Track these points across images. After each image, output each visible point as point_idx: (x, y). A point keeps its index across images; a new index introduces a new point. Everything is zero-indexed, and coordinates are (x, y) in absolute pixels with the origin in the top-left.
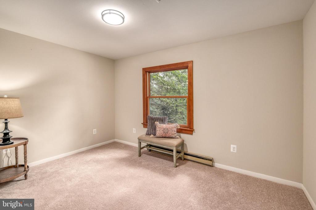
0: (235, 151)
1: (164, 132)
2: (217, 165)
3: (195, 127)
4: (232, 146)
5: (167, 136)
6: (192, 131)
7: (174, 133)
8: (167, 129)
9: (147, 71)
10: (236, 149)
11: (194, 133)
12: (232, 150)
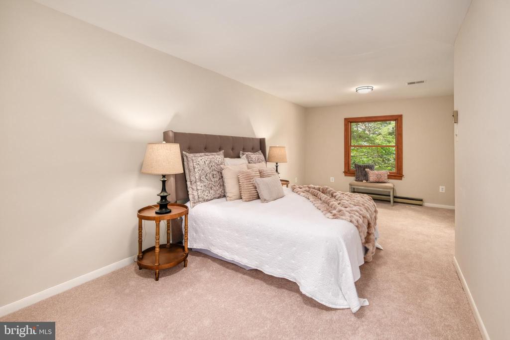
0: (444, 191)
1: (378, 178)
2: (426, 204)
3: (404, 173)
4: (441, 187)
5: (380, 181)
6: (402, 177)
7: (385, 178)
8: (380, 175)
9: (349, 122)
10: (444, 189)
11: (403, 178)
12: (441, 191)
